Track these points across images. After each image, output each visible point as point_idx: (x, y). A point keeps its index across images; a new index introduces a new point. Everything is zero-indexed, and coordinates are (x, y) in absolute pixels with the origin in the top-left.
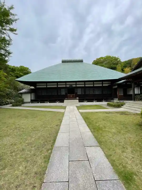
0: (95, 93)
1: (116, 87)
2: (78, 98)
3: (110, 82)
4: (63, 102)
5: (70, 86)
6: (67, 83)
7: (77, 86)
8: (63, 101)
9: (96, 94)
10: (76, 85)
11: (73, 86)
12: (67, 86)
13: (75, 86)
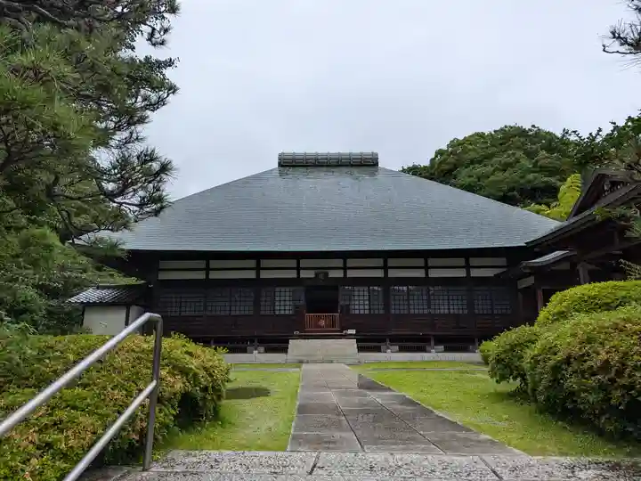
0: (432, 312)
1: (530, 281)
2: (353, 332)
3: (502, 261)
4: (285, 350)
5: (317, 275)
6: (304, 263)
7: (351, 274)
8: (283, 345)
9: (440, 315)
10: (345, 268)
11: (330, 276)
12: (304, 274)
13: (339, 274)
